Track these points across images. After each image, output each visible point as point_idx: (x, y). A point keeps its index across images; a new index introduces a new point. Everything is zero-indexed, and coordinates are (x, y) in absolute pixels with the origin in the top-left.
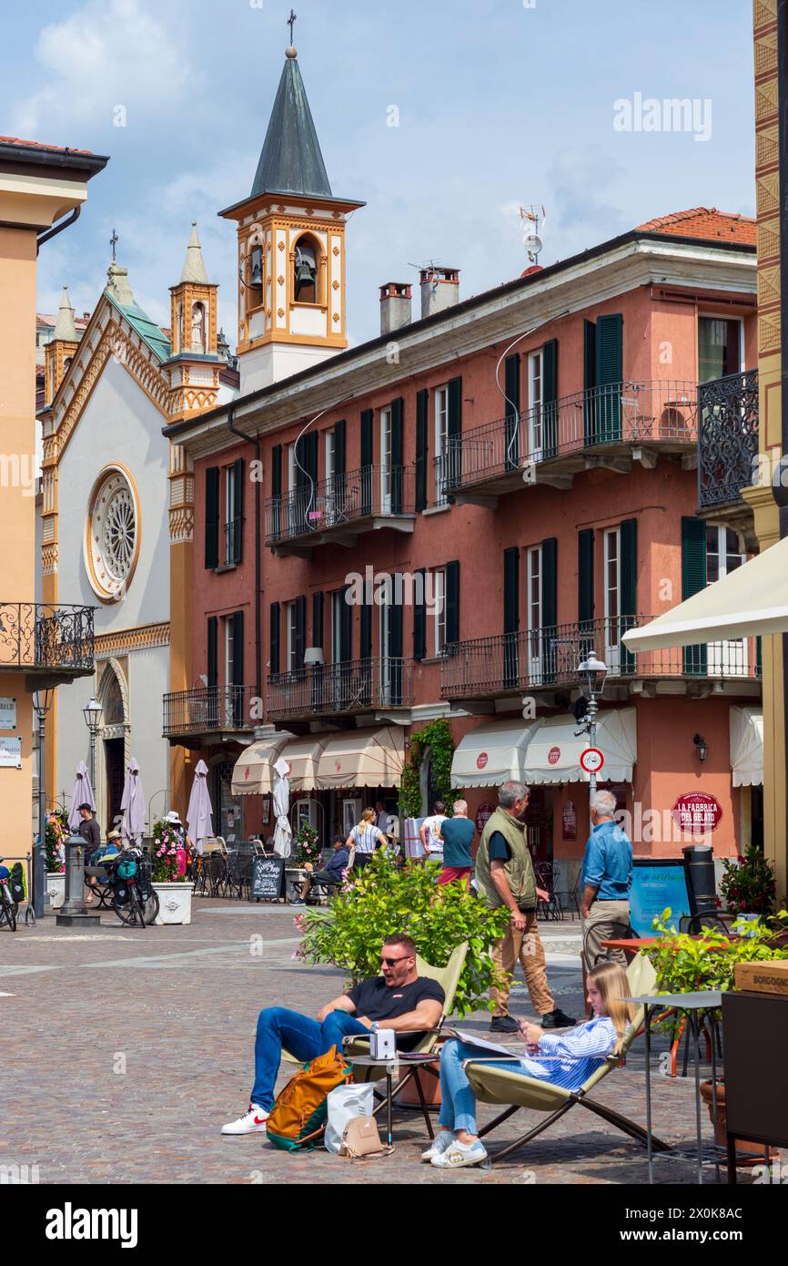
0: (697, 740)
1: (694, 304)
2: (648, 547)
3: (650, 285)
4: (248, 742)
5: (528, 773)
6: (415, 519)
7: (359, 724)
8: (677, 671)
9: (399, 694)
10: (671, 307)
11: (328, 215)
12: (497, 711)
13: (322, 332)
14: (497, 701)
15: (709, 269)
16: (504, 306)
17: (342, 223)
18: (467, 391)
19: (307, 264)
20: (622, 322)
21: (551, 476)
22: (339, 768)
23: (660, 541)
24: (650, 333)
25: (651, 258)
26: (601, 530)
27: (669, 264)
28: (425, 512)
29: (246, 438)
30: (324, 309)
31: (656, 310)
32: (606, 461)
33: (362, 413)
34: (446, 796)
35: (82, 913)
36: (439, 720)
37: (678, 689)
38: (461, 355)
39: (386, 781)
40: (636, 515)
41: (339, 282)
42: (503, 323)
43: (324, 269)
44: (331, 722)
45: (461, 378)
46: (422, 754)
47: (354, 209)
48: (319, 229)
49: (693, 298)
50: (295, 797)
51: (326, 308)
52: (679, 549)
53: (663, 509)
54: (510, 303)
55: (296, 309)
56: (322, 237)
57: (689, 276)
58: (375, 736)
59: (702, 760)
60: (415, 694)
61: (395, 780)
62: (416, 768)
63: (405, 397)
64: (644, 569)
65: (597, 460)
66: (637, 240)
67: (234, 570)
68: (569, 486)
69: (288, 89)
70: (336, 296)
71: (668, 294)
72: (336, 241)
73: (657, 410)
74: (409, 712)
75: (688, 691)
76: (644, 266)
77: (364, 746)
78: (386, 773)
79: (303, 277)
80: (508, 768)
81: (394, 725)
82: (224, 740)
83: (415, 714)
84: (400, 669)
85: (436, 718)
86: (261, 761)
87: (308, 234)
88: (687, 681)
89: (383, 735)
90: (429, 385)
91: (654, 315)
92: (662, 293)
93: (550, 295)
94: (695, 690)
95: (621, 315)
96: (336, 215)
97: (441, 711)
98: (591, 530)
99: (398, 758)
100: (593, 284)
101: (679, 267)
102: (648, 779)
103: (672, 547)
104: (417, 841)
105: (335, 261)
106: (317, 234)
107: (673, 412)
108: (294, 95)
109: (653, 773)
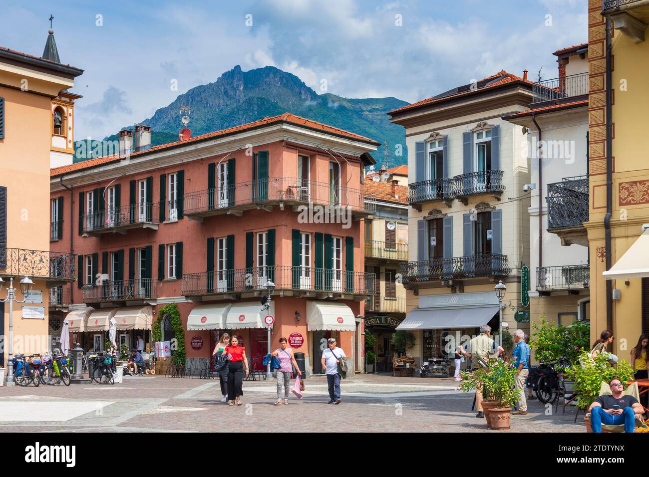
0: (296, 313)
1: (297, 149)
2: (281, 241)
3: (283, 141)
4: (66, 311)
5: (228, 325)
6: (159, 225)
7: (128, 305)
8: (290, 287)
9: (151, 293)
10: (291, 150)
11: (67, 100)
12: (203, 300)
13: (65, 147)
14: (202, 297)
15: (303, 137)
16: (212, 144)
17: (73, 104)
18: (187, 176)
19: (58, 119)
20: (269, 154)
21: (235, 211)
22: (125, 322)
23: (285, 239)
24: (282, 159)
25: (286, 131)
26: (256, 233)
27: (290, 133)
28: (164, 222)
29: (67, 188)
30: (65, 138)
31: (285, 151)
32: (265, 207)
33: (130, 182)
34: (178, 333)
35: (81, 378)
36: (171, 304)
37: (290, 294)
38: (184, 161)
39: (146, 327)
40: (275, 228)
41: (71, 127)
42: (209, 151)
43: (66, 121)
44: (117, 304)
45: (184, 171)
46: (163, 317)
47: (77, 98)
48: (64, 105)
49: (297, 147)
50: (119, 332)
51: (66, 137)
52: (291, 241)
53: (286, 226)
54: (216, 143)
55: (54, 137)
56: (65, 109)
57: (296, 139)
58: (142, 309)
59: (298, 321)
60: (158, 294)
61: (149, 327)
62: (159, 323)
63: (154, 177)
64: (279, 248)
65: (262, 206)
66: (282, 123)
67: (57, 241)
68: (241, 215)
69: (51, 45)
70: (70, 132)
71: (289, 145)
72: (70, 111)
73: (285, 188)
74: (155, 300)
75: (293, 295)
76: (282, 133)
77: (138, 314)
78: (146, 324)
79: (57, 124)
80: (217, 322)
81: (149, 305)
82: (57, 310)
83: (158, 301)
84: (151, 283)
85: (170, 303)
86: (80, 318)
87: (59, 107)
88: (294, 291)
89: (145, 309)
90: (166, 172)
91: (284, 152)
92: (287, 144)
93: (235, 141)
94: (297, 294)
95: (268, 151)
96: (70, 100)
97: (173, 300)
98: (253, 233)
99: (150, 318)
100: (256, 139)
101: (293, 135)
102: (280, 327)
103: (289, 241)
104: (162, 351)
105: (70, 119)
106: (63, 107)
107: (290, 189)
108: (53, 49)
109: (283, 326)
